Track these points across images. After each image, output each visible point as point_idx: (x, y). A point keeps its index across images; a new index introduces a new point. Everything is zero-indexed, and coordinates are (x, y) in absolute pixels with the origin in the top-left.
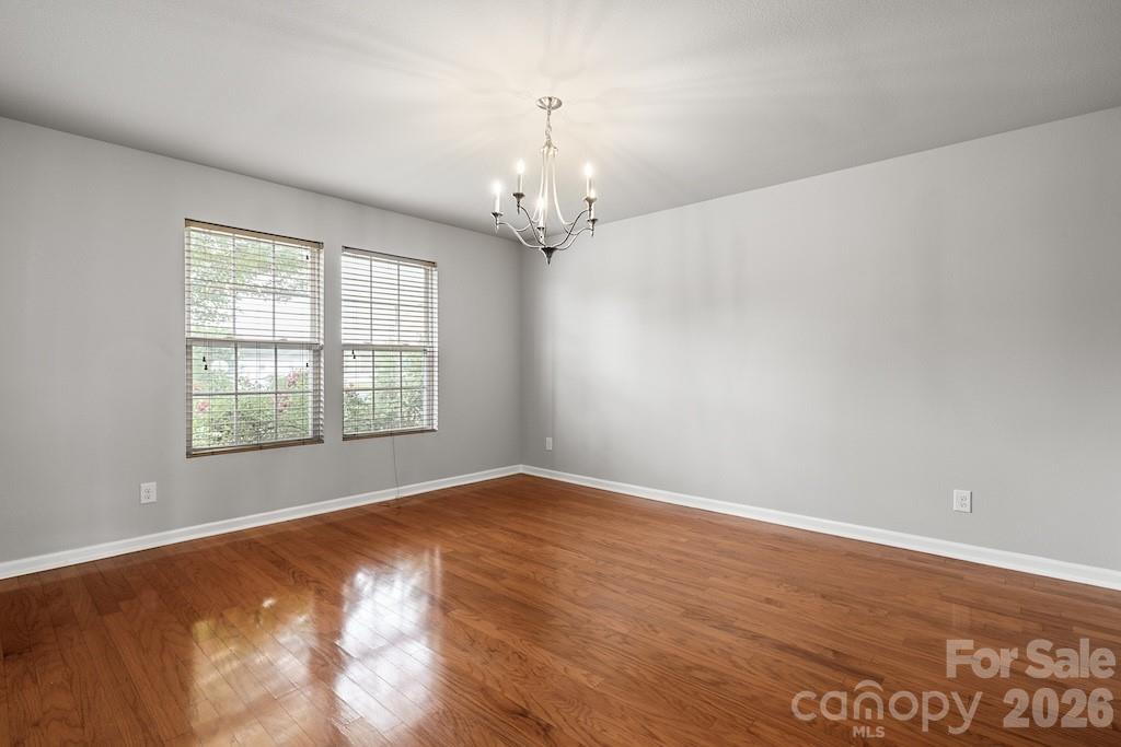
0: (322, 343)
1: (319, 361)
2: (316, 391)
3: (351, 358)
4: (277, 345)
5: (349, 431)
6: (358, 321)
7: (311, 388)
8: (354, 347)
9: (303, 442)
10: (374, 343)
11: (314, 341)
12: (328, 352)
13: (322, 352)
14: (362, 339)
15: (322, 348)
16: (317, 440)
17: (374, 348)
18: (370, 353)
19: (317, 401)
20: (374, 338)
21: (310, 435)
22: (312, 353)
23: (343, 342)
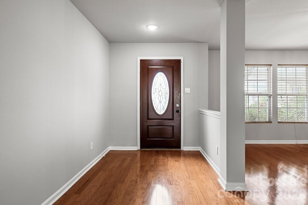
0: (271, 94)
1: (270, 99)
2: (270, 108)
3: (281, 98)
4: (258, 95)
5: (279, 121)
6: (282, 87)
7: (267, 107)
8: (281, 95)
9: (266, 122)
10: (287, 93)
11: (268, 93)
12: (273, 96)
13: (272, 97)
14: (284, 92)
15: (271, 95)
16: (270, 122)
17: (287, 95)
18: (286, 97)
19: (270, 111)
20: (287, 92)
21: (267, 120)
22: (268, 97)
23: (278, 93)
